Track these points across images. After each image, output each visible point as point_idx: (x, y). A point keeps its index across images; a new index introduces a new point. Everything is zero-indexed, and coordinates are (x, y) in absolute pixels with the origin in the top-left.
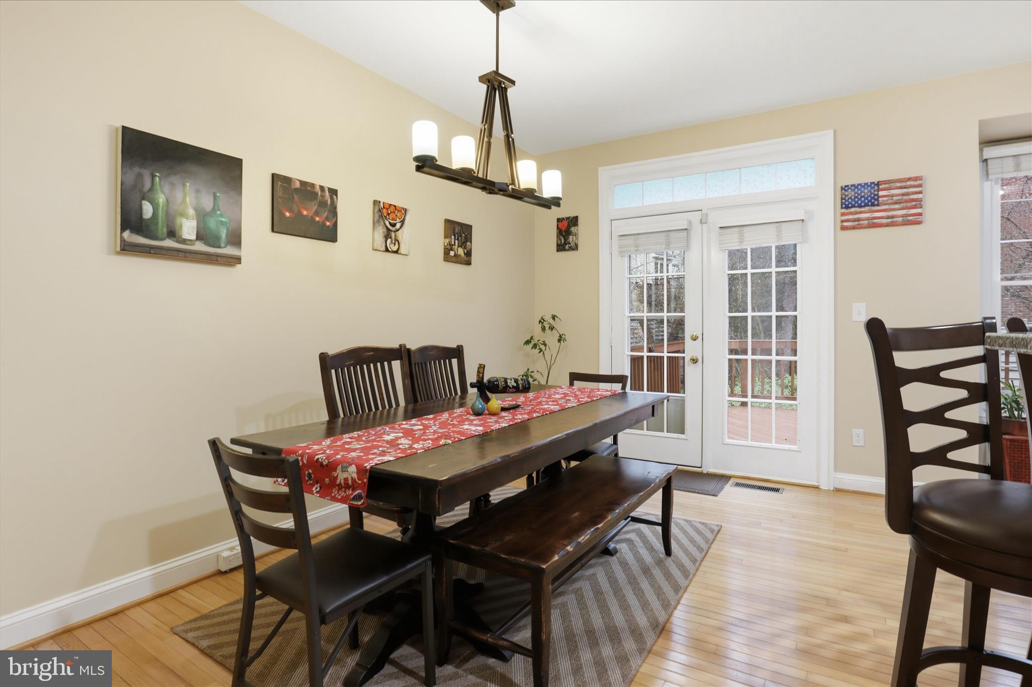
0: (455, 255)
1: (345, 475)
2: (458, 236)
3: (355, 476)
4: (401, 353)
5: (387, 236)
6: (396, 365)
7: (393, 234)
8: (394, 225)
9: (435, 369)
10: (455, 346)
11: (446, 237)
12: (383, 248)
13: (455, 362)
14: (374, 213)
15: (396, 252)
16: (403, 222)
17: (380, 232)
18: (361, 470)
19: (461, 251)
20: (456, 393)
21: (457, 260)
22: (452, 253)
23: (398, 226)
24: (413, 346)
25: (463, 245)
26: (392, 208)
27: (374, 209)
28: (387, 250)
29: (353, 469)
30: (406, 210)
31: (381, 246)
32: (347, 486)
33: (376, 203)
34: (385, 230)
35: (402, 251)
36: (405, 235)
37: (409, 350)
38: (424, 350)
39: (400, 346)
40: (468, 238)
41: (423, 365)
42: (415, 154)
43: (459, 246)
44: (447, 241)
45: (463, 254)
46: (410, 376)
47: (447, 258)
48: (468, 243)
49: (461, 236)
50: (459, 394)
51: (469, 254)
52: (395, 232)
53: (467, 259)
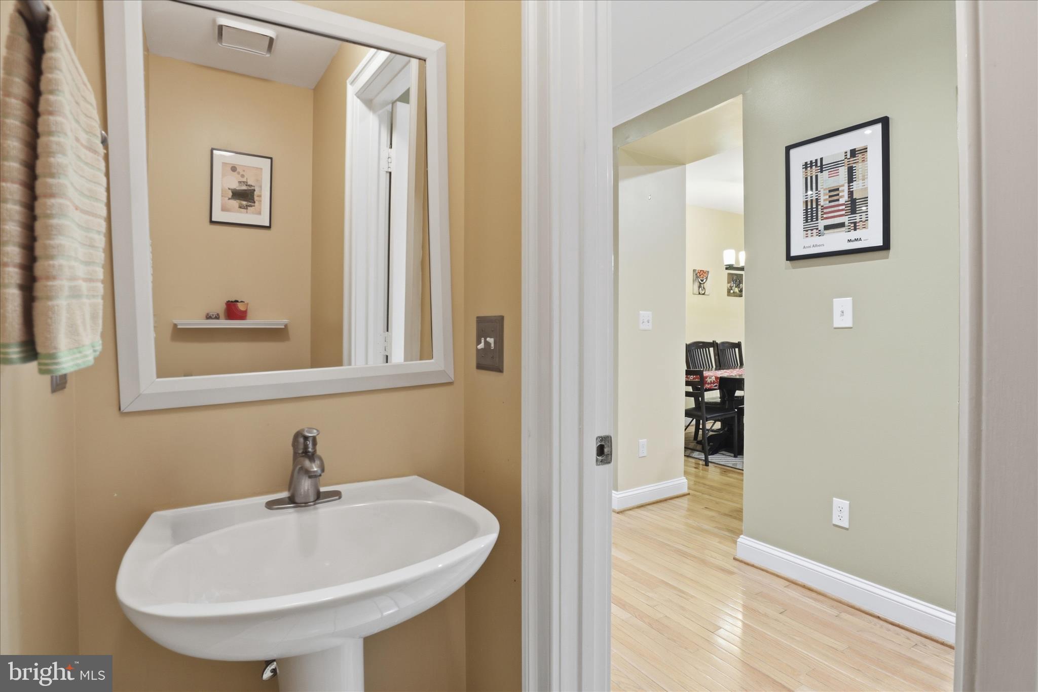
0: (733, 292)
1: (711, 380)
2: (735, 281)
3: (714, 380)
4: (714, 344)
5: (700, 287)
6: (711, 349)
7: (702, 285)
8: (702, 281)
9: (729, 352)
10: (737, 342)
11: (728, 283)
12: (698, 293)
13: (737, 350)
14: (693, 276)
15: (704, 294)
16: (707, 278)
17: (697, 284)
18: (716, 378)
19: (737, 290)
20: (738, 365)
21: (735, 295)
22: (732, 291)
23: (704, 281)
24: (719, 341)
25: (738, 286)
26: (702, 272)
27: (693, 274)
28: (699, 294)
29: (714, 378)
30: (708, 272)
31: (696, 291)
32: (711, 383)
33: (694, 271)
34: (699, 284)
35: (706, 293)
36: (708, 285)
37: (717, 343)
38: (723, 343)
39: (713, 341)
40: (741, 282)
41: (723, 351)
42: (725, 264)
43: (735, 287)
44: (729, 285)
45: (738, 291)
46: (717, 354)
47: (729, 294)
48: (741, 285)
49: (737, 281)
50: (739, 365)
51: (741, 291)
52: (703, 284)
53: (740, 294)
